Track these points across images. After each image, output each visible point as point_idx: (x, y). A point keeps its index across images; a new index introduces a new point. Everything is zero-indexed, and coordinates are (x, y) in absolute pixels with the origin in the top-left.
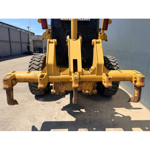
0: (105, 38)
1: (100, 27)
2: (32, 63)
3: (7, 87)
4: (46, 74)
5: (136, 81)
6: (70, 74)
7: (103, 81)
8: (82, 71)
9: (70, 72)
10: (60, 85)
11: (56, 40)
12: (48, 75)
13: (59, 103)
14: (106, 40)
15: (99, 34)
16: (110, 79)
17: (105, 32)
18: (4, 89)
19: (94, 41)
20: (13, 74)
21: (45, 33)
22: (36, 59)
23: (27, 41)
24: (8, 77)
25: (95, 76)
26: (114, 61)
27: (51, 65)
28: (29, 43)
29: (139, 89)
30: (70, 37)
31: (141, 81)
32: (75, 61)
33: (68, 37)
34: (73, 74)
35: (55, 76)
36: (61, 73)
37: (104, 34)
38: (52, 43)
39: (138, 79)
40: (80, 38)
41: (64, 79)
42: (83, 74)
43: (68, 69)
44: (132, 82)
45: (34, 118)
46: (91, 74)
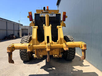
0: (64, 25)
1: (61, 20)
2: (23, 40)
3: (10, 51)
4: (31, 44)
5: (82, 47)
6: (45, 44)
7: (64, 47)
8: (52, 42)
9: (45, 42)
10: (39, 51)
11: (37, 26)
12: (33, 45)
13: (39, 65)
14: (65, 26)
15: (61, 24)
16: (67, 46)
17: (64, 22)
18: (8, 53)
19: (58, 26)
20: (12, 45)
21: (31, 23)
22: (25, 38)
23: (18, 29)
24: (10, 46)
25: (59, 45)
26: (71, 38)
27: (35, 39)
28: (19, 31)
29: (84, 51)
30: (45, 25)
31: (84, 47)
32: (48, 37)
33: (44, 25)
34: (47, 44)
35: (36, 45)
36: (40, 44)
37: (64, 23)
38: (35, 28)
39: (83, 46)
40: (51, 25)
41: (42, 47)
42: (52, 44)
43: (44, 41)
44: (80, 48)
45: (23, 74)
46: (57, 44)
